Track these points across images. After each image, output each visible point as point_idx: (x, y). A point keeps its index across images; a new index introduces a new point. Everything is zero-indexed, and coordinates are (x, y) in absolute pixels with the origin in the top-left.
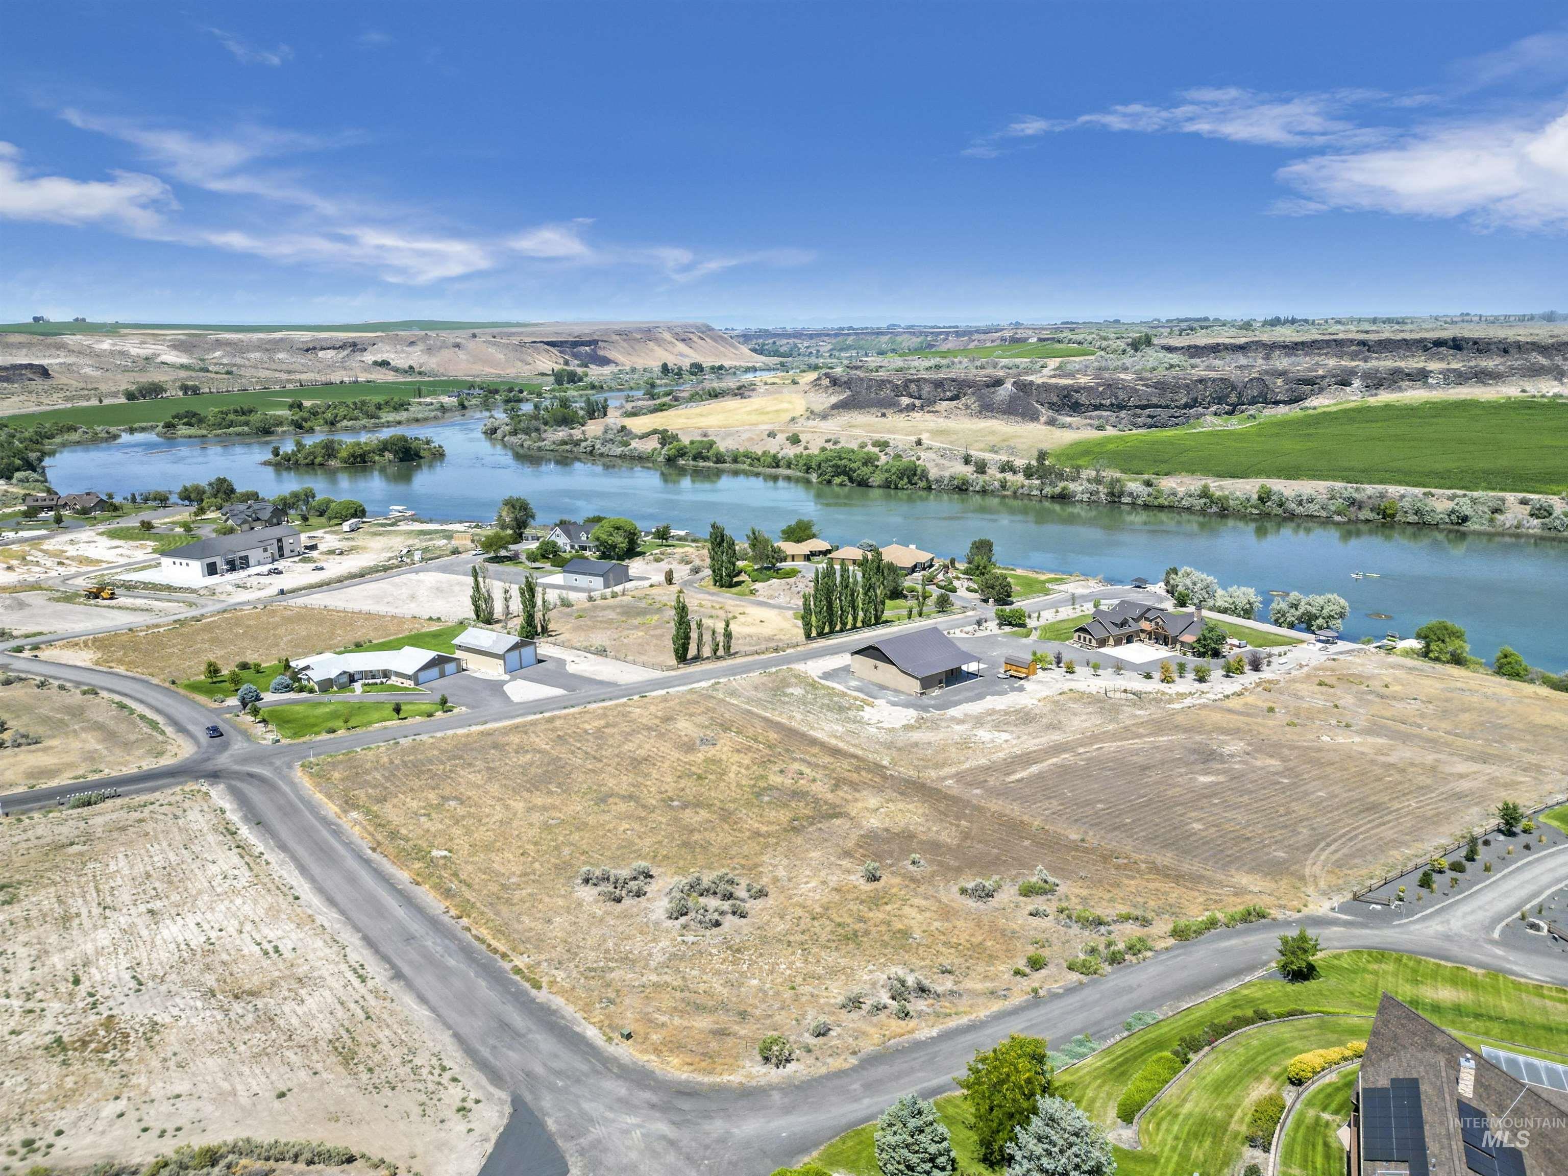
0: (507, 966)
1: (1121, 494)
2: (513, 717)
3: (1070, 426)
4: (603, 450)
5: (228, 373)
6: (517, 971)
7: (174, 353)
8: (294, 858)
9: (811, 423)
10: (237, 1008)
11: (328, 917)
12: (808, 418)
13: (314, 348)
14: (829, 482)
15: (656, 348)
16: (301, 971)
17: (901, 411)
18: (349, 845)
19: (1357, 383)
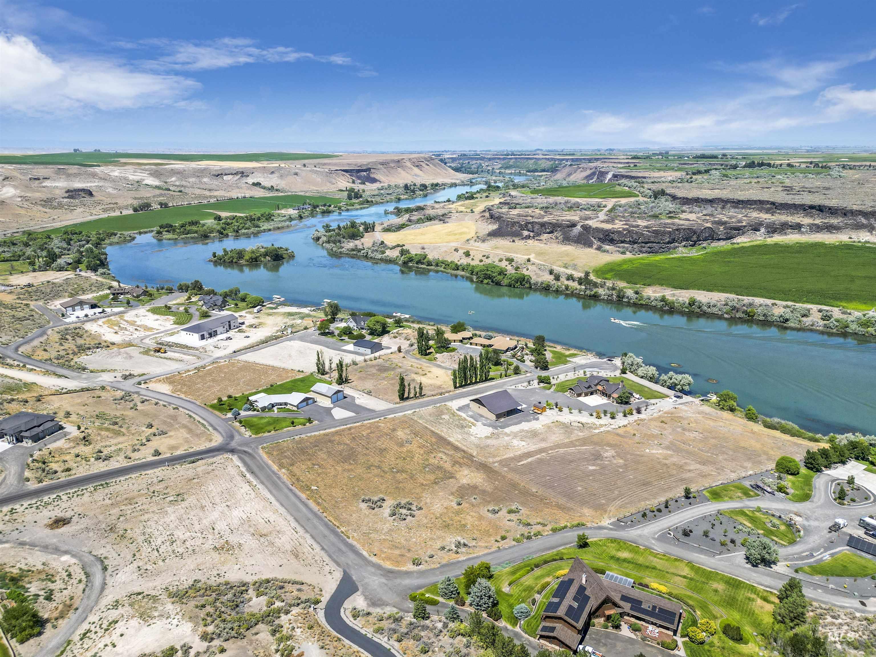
0: (339, 531)
1: (623, 297)
2: (336, 427)
3: (608, 251)
4: (372, 255)
5: (180, 191)
6: (343, 532)
7: (151, 178)
8: (267, 487)
9: (477, 244)
10: (262, 539)
11: (282, 510)
12: (475, 241)
13: (222, 174)
14: (482, 281)
15: (402, 172)
16: (278, 528)
17: (522, 239)
18: (284, 483)
19: (763, 230)
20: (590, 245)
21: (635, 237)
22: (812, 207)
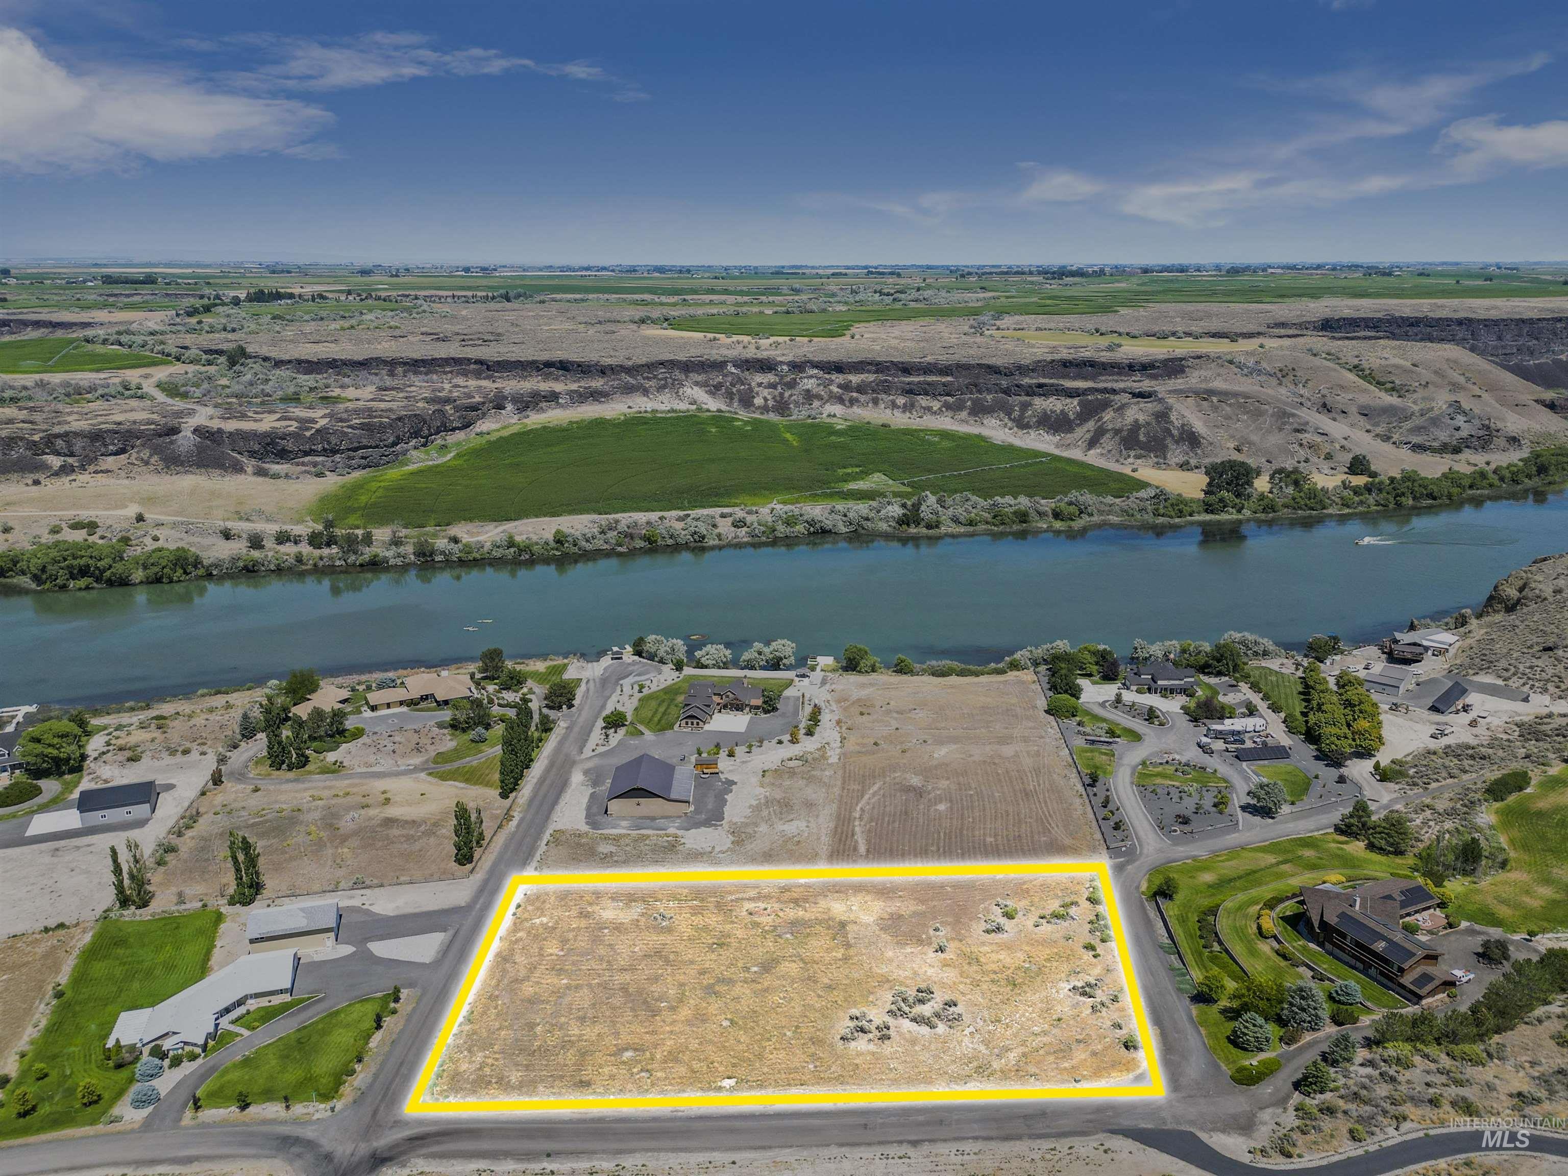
1: (432, 553)
3: (287, 476)
14: (62, 587)
17: (57, 474)
19: (509, 407)
20: (238, 469)
21: (334, 440)
22: (548, 364)
